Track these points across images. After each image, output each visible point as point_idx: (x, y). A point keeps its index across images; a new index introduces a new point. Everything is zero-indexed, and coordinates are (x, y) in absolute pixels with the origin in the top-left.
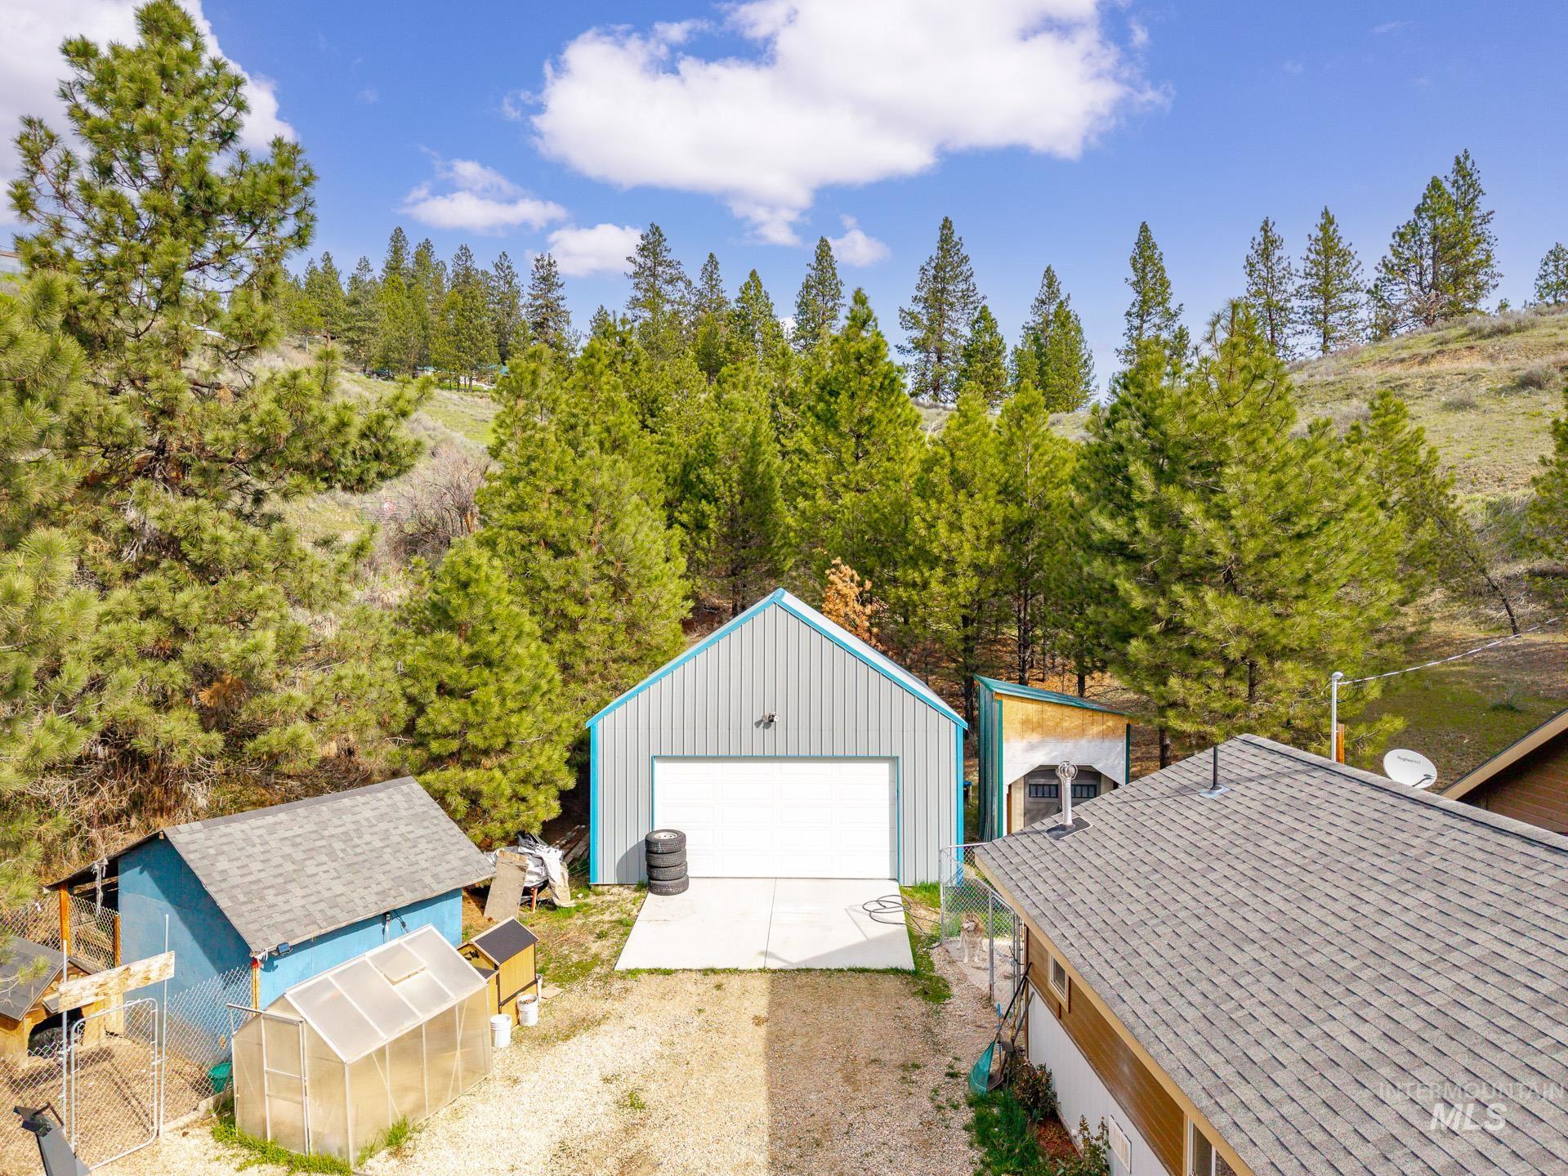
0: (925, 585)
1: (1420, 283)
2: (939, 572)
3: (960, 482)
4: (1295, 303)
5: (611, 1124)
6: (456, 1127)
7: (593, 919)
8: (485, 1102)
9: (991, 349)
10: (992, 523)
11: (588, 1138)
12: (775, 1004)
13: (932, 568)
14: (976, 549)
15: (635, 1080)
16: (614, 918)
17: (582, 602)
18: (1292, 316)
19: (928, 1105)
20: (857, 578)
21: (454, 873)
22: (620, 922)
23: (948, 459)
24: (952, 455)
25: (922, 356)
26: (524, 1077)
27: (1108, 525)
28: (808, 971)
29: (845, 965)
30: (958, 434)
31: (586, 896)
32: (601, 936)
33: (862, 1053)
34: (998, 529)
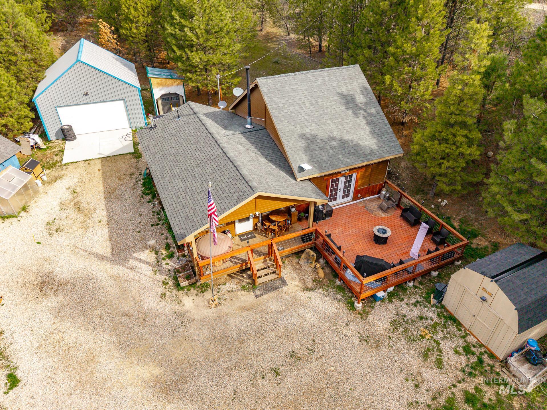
0: (131, 29)
2: (134, 25)
5: (70, 197)
6: (36, 204)
7: (53, 150)
8: (41, 198)
10: (147, 7)
11: (66, 201)
12: (103, 166)
13: (132, 24)
14: (144, 17)
15: (73, 188)
16: (59, 149)
17: (15, 55)
19: (135, 181)
20: (109, 26)
21: (12, 151)
22: (60, 151)
26: (48, 192)
28: (109, 156)
29: (118, 154)
31: (49, 144)
32: (56, 155)
33: (122, 173)
34: (150, 9)
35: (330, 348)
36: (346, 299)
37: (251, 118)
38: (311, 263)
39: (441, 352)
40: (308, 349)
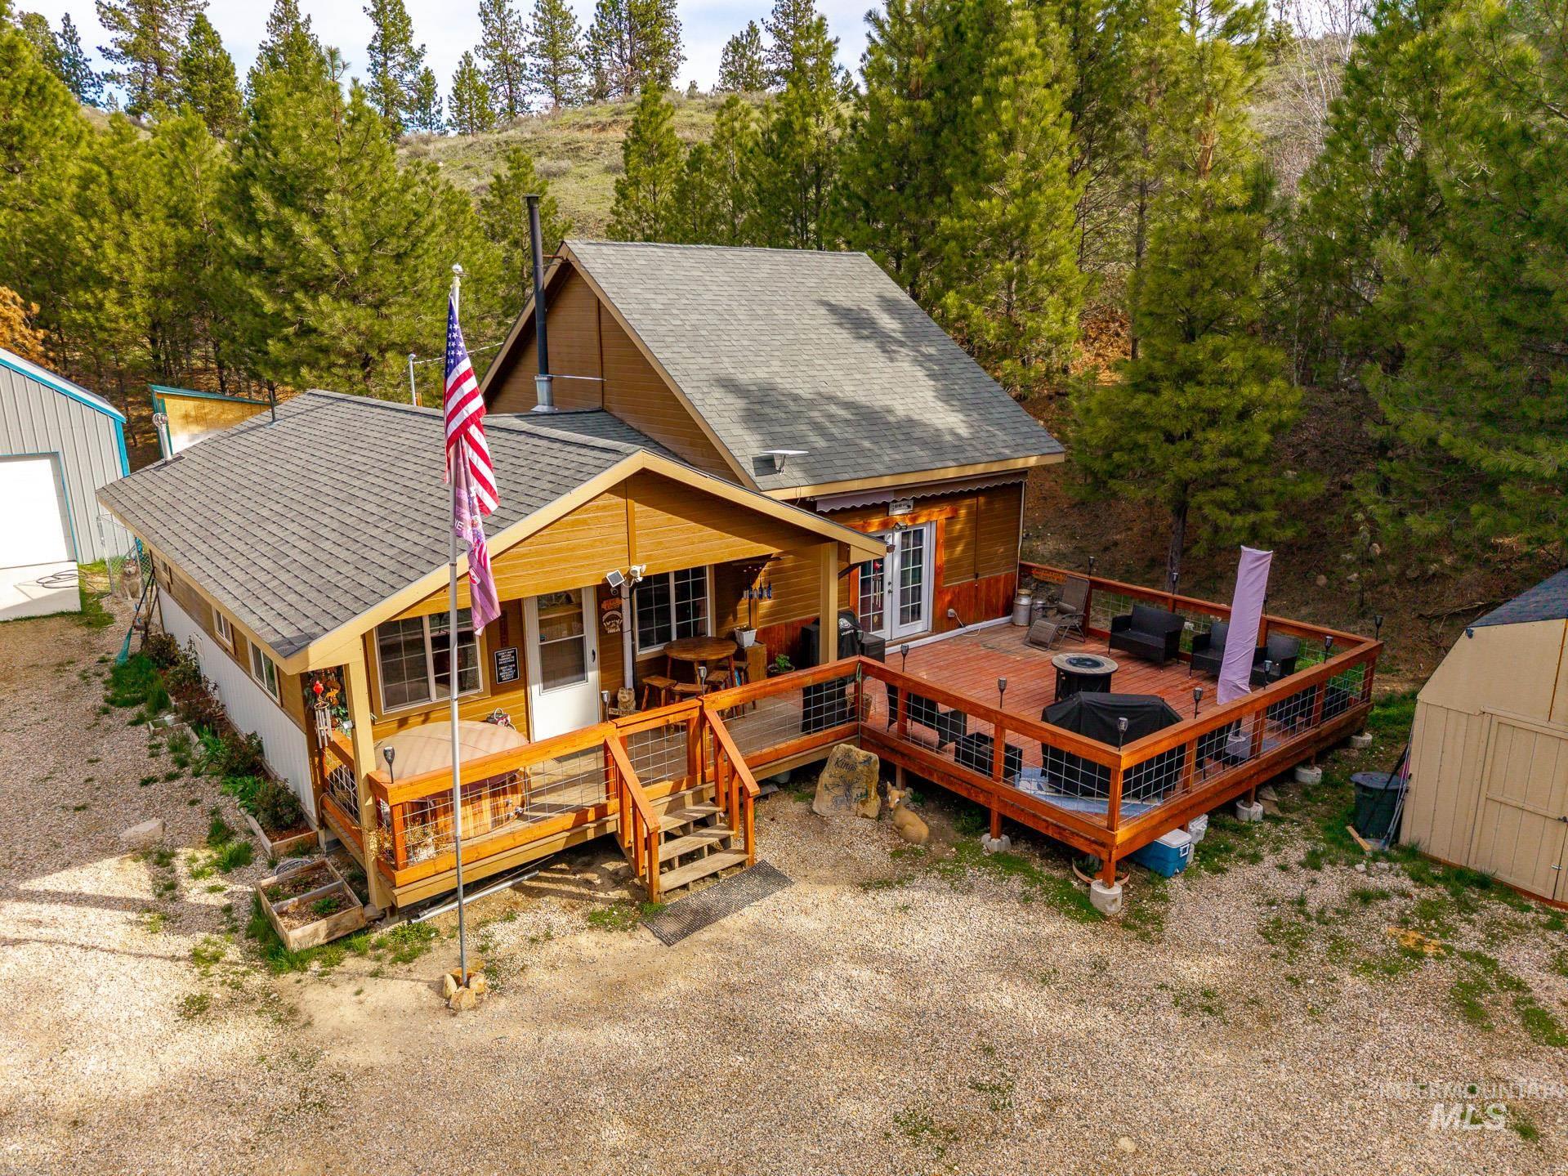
0: (100, 306)
1: (620, 57)
2: (113, 294)
3: (125, 204)
4: (528, 60)
9: (217, 67)
10: (163, 245)
13: (105, 289)
14: (150, 270)
18: (526, 73)
19: (75, 679)
20: (19, 299)
23: (104, 178)
24: (110, 173)
25: (137, 64)
27: (239, 241)
30: (112, 151)
33: (19, 664)
34: (171, 251)
35: (1075, 1065)
36: (1046, 889)
37: (550, 380)
38: (865, 798)
39: (1519, 986)
40: (979, 1087)
